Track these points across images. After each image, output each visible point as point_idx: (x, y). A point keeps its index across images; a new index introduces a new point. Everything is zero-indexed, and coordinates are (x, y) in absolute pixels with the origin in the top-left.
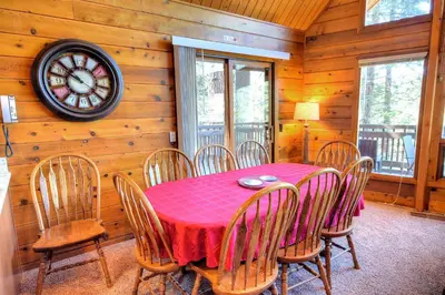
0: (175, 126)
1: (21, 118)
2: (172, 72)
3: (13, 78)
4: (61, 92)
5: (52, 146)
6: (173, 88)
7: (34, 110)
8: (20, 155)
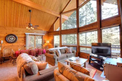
0: (25, 44)
1: (3, 43)
2: (25, 37)
3: (3, 39)
4: (9, 40)
5: (6, 46)
6: (25, 39)
7: (5, 42)
8: (3, 47)
